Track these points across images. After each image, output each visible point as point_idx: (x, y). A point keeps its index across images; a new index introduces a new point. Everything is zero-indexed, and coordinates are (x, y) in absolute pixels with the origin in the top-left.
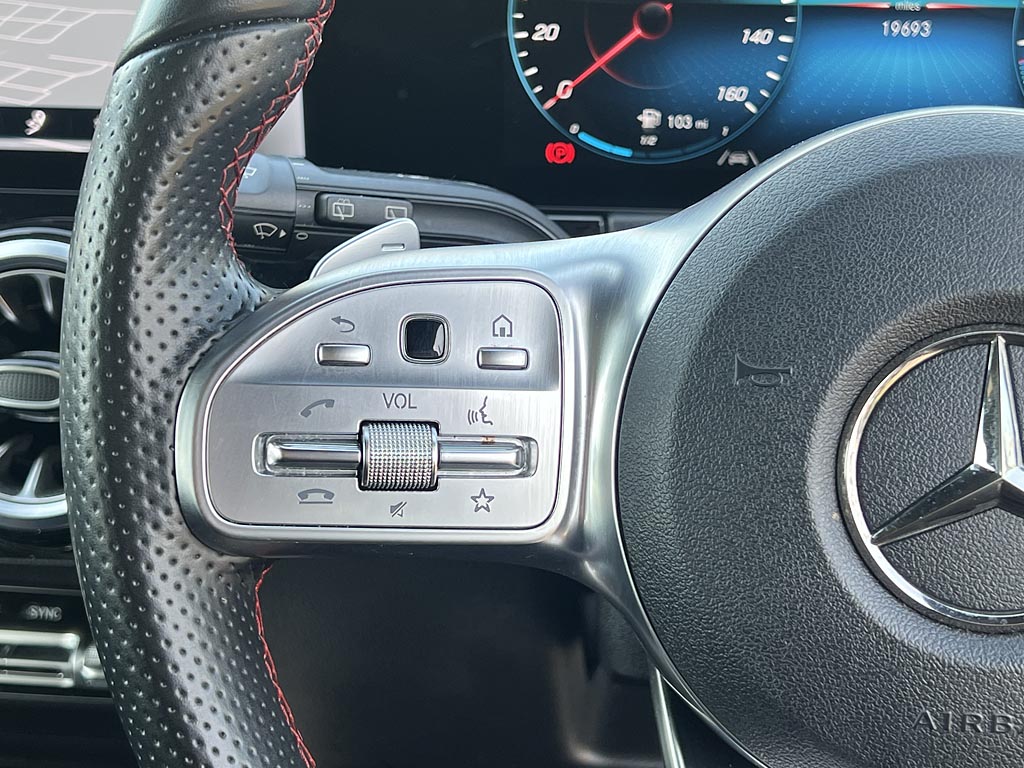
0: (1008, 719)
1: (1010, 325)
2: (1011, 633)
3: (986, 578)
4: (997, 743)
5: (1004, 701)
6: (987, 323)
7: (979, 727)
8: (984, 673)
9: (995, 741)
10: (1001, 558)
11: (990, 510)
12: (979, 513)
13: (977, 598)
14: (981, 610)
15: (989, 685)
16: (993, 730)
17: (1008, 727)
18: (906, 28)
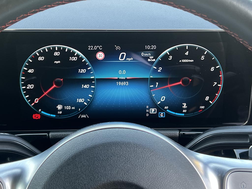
18: (122, 83)
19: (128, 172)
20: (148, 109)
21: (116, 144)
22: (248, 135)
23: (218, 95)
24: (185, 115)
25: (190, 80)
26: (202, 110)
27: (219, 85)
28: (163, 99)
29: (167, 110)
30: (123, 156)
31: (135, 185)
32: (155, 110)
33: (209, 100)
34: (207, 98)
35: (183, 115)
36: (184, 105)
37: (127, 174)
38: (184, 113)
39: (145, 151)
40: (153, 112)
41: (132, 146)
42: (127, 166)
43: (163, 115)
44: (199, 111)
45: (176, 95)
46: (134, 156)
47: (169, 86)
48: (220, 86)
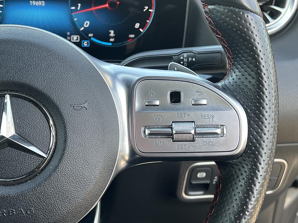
0: (13, 211)
1: (11, 91)
2: (15, 185)
3: (6, 168)
4: (11, 218)
5: (12, 205)
6: (4, 90)
7: (4, 214)
8: (5, 198)
9: (10, 218)
10: (10, 162)
11: (6, 148)
12: (2, 149)
13: (3, 175)
14: (5, 179)
15: (6, 201)
16: (9, 215)
17: (14, 213)
18: (37, 3)
19: (19, 71)
20: (69, 36)
21: (7, 41)
22: (172, 57)
23: (149, 22)
24: (113, 44)
25: (118, 3)
26: (131, 39)
27: (150, 10)
28: (87, 24)
29: (92, 39)
30: (14, 54)
31: (27, 85)
32: (77, 37)
33: (140, 28)
34: (137, 25)
35: (110, 44)
36: (110, 33)
37: (18, 74)
38: (111, 42)
39: (41, 50)
40: (76, 40)
41: (25, 44)
42: (19, 65)
43: (87, 44)
44: (128, 41)
45: (102, 21)
46: (28, 56)
47: (93, 9)
48: (151, 12)
